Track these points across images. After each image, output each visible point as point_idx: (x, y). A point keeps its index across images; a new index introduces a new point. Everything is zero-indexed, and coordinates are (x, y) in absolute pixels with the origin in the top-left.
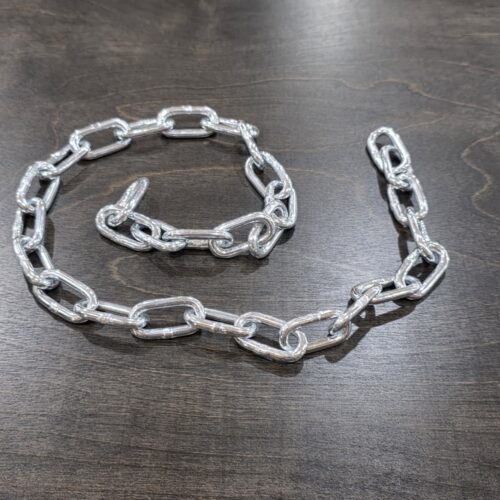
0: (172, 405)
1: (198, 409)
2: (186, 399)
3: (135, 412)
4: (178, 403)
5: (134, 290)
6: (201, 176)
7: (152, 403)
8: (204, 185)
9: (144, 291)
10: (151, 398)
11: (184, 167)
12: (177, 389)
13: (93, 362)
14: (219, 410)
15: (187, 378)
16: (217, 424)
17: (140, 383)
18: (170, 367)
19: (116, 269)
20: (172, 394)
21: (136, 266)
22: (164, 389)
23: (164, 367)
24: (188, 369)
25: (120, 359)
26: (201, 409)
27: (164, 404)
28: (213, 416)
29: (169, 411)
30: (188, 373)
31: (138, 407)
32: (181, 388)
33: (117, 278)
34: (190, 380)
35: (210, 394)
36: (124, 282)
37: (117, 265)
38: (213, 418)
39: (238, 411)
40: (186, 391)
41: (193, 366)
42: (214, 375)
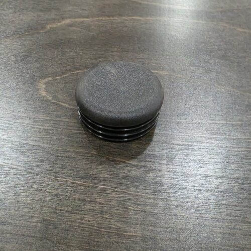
0: (87, 218)
1: (115, 224)
2: (102, 213)
3: (46, 222)
4: (93, 216)
5: (58, 104)
7: (67, 214)
8: (125, 29)
9: (67, 106)
10: (65, 209)
11: (109, 16)
12: (93, 201)
13: (10, 168)
14: (138, 227)
15: (105, 190)
16: (136, 243)
17: (56, 192)
18: (87, 177)
19: (44, 86)
20: (88, 206)
21: (61, 86)
22: (79, 200)
23: (81, 177)
24: (106, 180)
25: (37, 166)
26: (119, 224)
27: (78, 216)
28: (131, 234)
29: (83, 224)
30: (105, 185)
31: (50, 217)
32: (98, 200)
33: (44, 94)
34: (107, 192)
35: (127, 209)
36: (49, 98)
37: (45, 84)
38: (131, 236)
39: (159, 229)
40: (103, 204)
41: (110, 178)
42: (132, 189)
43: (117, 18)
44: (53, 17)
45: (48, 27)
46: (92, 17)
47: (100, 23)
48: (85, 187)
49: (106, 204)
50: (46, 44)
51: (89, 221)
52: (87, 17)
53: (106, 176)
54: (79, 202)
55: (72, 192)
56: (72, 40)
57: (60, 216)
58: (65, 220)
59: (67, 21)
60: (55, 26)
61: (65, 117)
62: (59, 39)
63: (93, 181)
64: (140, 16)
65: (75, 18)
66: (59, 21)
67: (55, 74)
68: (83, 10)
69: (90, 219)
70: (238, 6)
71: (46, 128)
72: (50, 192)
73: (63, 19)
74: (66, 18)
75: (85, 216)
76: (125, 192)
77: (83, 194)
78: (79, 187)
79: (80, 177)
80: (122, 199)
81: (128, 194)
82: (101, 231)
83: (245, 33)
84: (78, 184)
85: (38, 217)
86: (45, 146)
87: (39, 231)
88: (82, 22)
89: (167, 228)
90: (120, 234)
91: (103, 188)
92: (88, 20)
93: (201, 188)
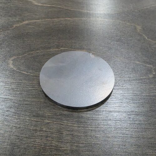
0: (38, 140)
1: (55, 143)
2: (47, 137)
3: (13, 145)
4: (41, 139)
5: (20, 72)
6: (59, 22)
8: (61, 26)
9: (26, 73)
10: (24, 136)
11: (51, 18)
12: (41, 130)
14: (68, 144)
15: (48, 123)
16: (67, 154)
17: (19, 126)
18: (38, 116)
19: (12, 62)
20: (38, 133)
21: (23, 61)
22: (33, 130)
24: (49, 117)
25: (7, 111)
26: (57, 143)
27: (32, 140)
28: (64, 149)
29: (35, 144)
30: (49, 120)
31: (15, 141)
32: (44, 129)
33: (12, 67)
34: (50, 124)
35: (62, 133)
36: (15, 69)
37: (12, 60)
38: (64, 150)
39: (81, 145)
40: (48, 132)
41: (52, 116)
42: (65, 122)
43: (56, 19)
44: (18, 20)
45: (15, 26)
46: (42, 19)
47: (46, 23)
48: (37, 122)
49: (50, 132)
50: (13, 37)
51: (39, 142)
52: (38, 19)
53: (49, 114)
54: (33, 131)
55: (29, 126)
56: (29, 33)
57: (21, 140)
58: (24, 143)
59: (26, 22)
60: (18, 25)
61: (24, 80)
62: (21, 33)
63: (41, 118)
64: (70, 18)
65: (31, 20)
66: (21, 22)
67: (19, 54)
68: (36, 15)
69: (39, 141)
70: (127, 10)
71: (13, 87)
72: (15, 126)
73: (24, 21)
74: (26, 20)
75: (36, 140)
76: (61, 124)
77: (35, 126)
78: (33, 122)
79: (34, 116)
80: (59, 128)
81: (62, 125)
82: (46, 148)
83: (132, 26)
84: (32, 120)
85: (8, 142)
86: (12, 98)
87: (8, 151)
88: (35, 22)
89: (85, 144)
90: (57, 149)
91: (48, 122)
92: (39, 21)
93: (106, 119)
